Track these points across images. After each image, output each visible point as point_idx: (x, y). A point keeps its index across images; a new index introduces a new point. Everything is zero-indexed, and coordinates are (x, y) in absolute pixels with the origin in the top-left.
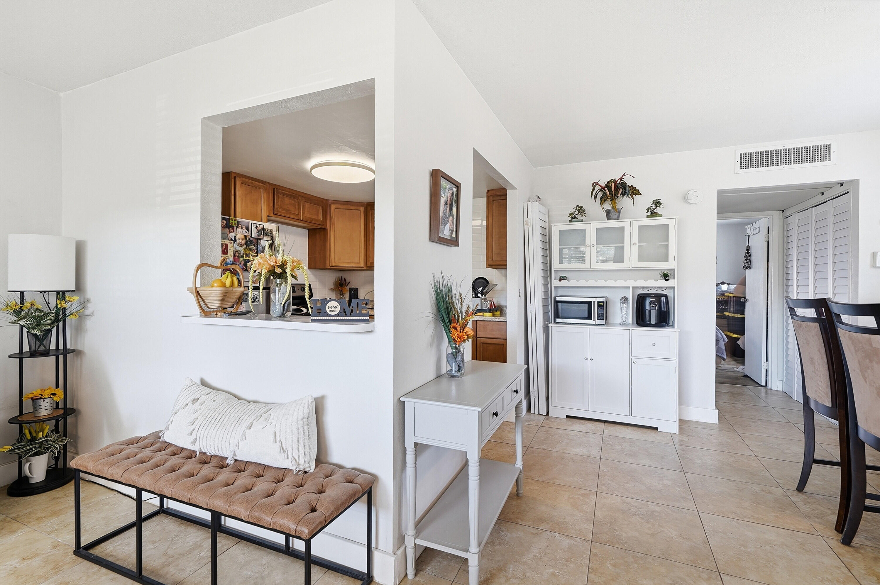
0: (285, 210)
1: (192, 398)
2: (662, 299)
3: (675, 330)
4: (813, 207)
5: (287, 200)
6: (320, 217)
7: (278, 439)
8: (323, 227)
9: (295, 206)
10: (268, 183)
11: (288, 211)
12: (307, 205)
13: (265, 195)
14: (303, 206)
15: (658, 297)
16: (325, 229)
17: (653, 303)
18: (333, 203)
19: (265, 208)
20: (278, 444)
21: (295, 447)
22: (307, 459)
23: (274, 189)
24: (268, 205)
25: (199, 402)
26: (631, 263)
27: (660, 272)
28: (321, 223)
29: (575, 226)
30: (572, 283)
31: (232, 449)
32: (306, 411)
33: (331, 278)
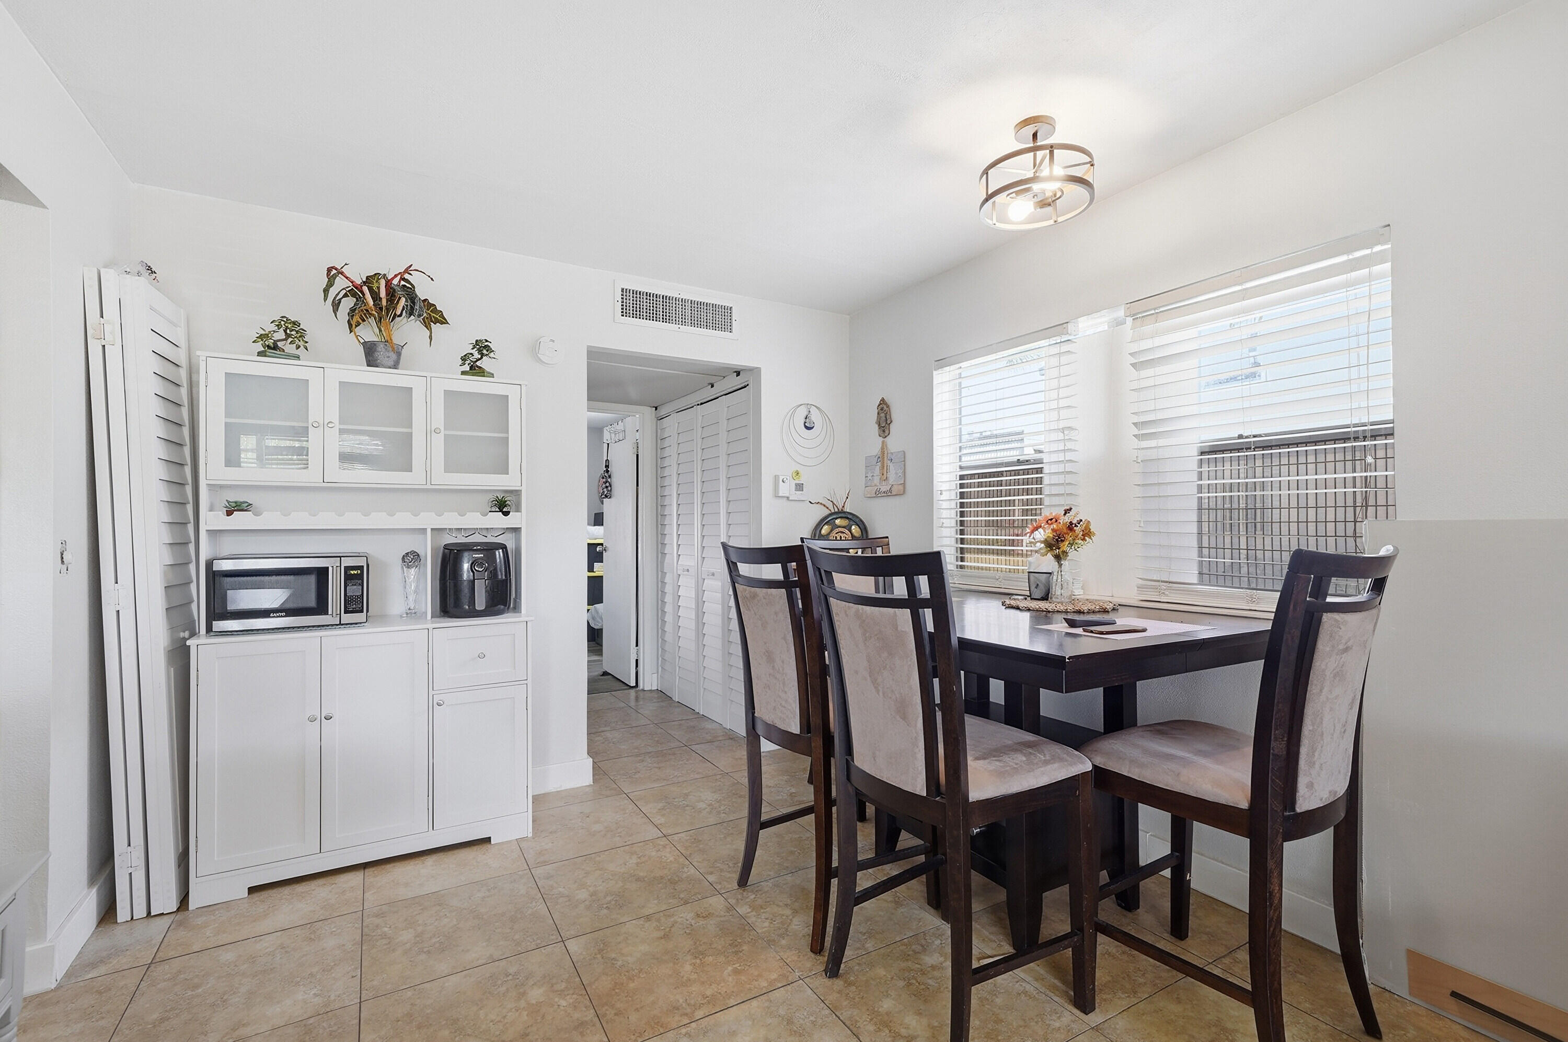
2: (497, 553)
3: (524, 619)
4: (698, 405)
15: (489, 549)
17: (481, 565)
26: (428, 473)
27: (491, 497)
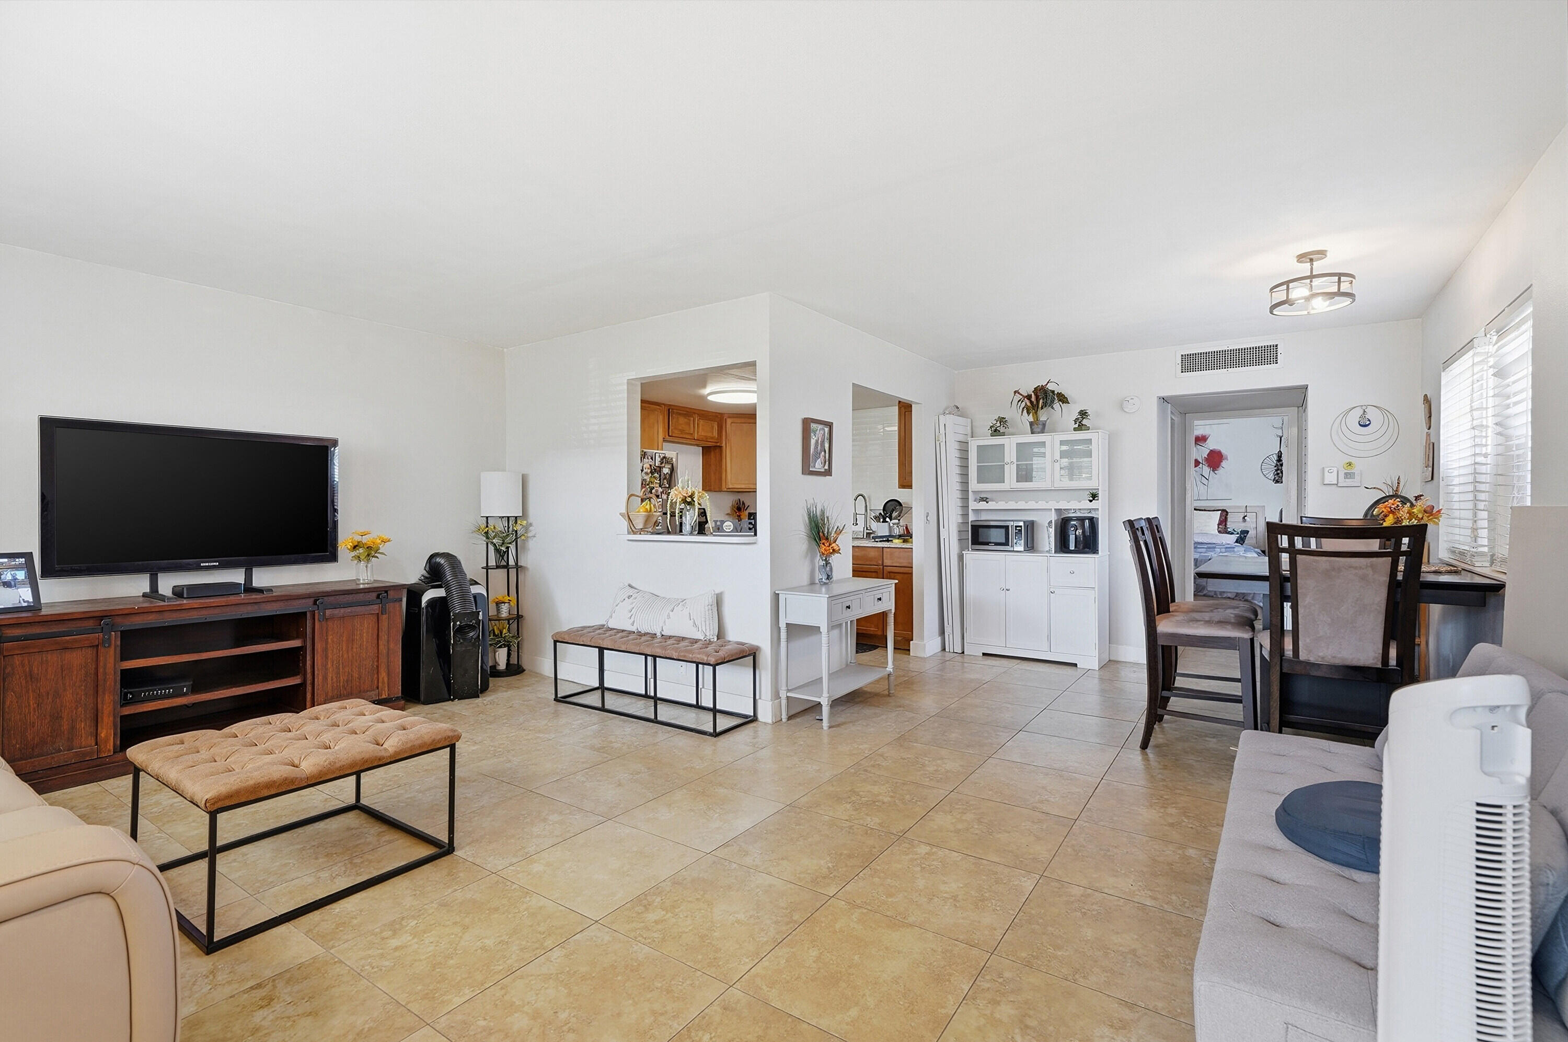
0: (680, 430)
1: (627, 595)
2: (1087, 522)
3: (1101, 557)
5: (682, 420)
6: (715, 434)
7: (691, 618)
8: (718, 444)
9: (689, 425)
10: (663, 404)
11: (682, 431)
12: (702, 422)
13: (661, 417)
14: (698, 424)
15: (1083, 520)
16: (721, 447)
17: (1078, 528)
18: (729, 417)
19: (661, 430)
20: (692, 620)
21: (703, 624)
22: (712, 633)
23: (669, 410)
24: (664, 427)
25: (632, 598)
26: (1053, 482)
27: (1087, 492)
28: (716, 441)
29: (997, 440)
30: (991, 505)
31: (661, 625)
32: (710, 600)
33: (728, 501)
